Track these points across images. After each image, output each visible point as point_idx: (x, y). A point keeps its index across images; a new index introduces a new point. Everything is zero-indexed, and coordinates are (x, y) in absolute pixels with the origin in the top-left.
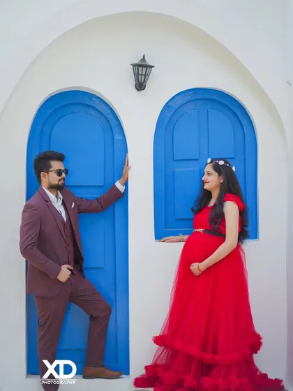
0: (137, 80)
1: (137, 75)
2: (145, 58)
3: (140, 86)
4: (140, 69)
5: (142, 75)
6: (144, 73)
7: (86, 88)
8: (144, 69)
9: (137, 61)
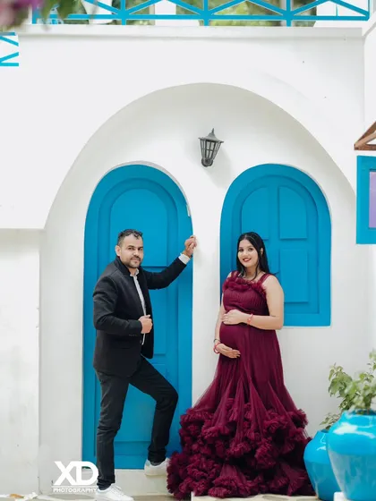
0: (204, 155)
1: (204, 151)
2: (215, 133)
3: (207, 162)
4: (208, 143)
5: (210, 150)
6: (212, 148)
7: (151, 163)
8: (213, 144)
9: (205, 135)
